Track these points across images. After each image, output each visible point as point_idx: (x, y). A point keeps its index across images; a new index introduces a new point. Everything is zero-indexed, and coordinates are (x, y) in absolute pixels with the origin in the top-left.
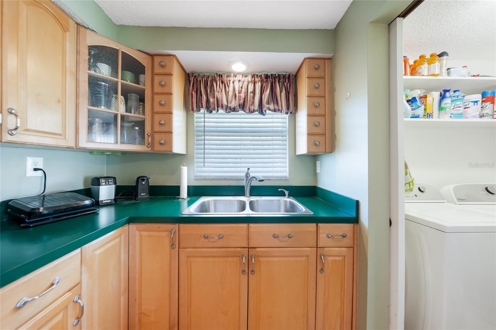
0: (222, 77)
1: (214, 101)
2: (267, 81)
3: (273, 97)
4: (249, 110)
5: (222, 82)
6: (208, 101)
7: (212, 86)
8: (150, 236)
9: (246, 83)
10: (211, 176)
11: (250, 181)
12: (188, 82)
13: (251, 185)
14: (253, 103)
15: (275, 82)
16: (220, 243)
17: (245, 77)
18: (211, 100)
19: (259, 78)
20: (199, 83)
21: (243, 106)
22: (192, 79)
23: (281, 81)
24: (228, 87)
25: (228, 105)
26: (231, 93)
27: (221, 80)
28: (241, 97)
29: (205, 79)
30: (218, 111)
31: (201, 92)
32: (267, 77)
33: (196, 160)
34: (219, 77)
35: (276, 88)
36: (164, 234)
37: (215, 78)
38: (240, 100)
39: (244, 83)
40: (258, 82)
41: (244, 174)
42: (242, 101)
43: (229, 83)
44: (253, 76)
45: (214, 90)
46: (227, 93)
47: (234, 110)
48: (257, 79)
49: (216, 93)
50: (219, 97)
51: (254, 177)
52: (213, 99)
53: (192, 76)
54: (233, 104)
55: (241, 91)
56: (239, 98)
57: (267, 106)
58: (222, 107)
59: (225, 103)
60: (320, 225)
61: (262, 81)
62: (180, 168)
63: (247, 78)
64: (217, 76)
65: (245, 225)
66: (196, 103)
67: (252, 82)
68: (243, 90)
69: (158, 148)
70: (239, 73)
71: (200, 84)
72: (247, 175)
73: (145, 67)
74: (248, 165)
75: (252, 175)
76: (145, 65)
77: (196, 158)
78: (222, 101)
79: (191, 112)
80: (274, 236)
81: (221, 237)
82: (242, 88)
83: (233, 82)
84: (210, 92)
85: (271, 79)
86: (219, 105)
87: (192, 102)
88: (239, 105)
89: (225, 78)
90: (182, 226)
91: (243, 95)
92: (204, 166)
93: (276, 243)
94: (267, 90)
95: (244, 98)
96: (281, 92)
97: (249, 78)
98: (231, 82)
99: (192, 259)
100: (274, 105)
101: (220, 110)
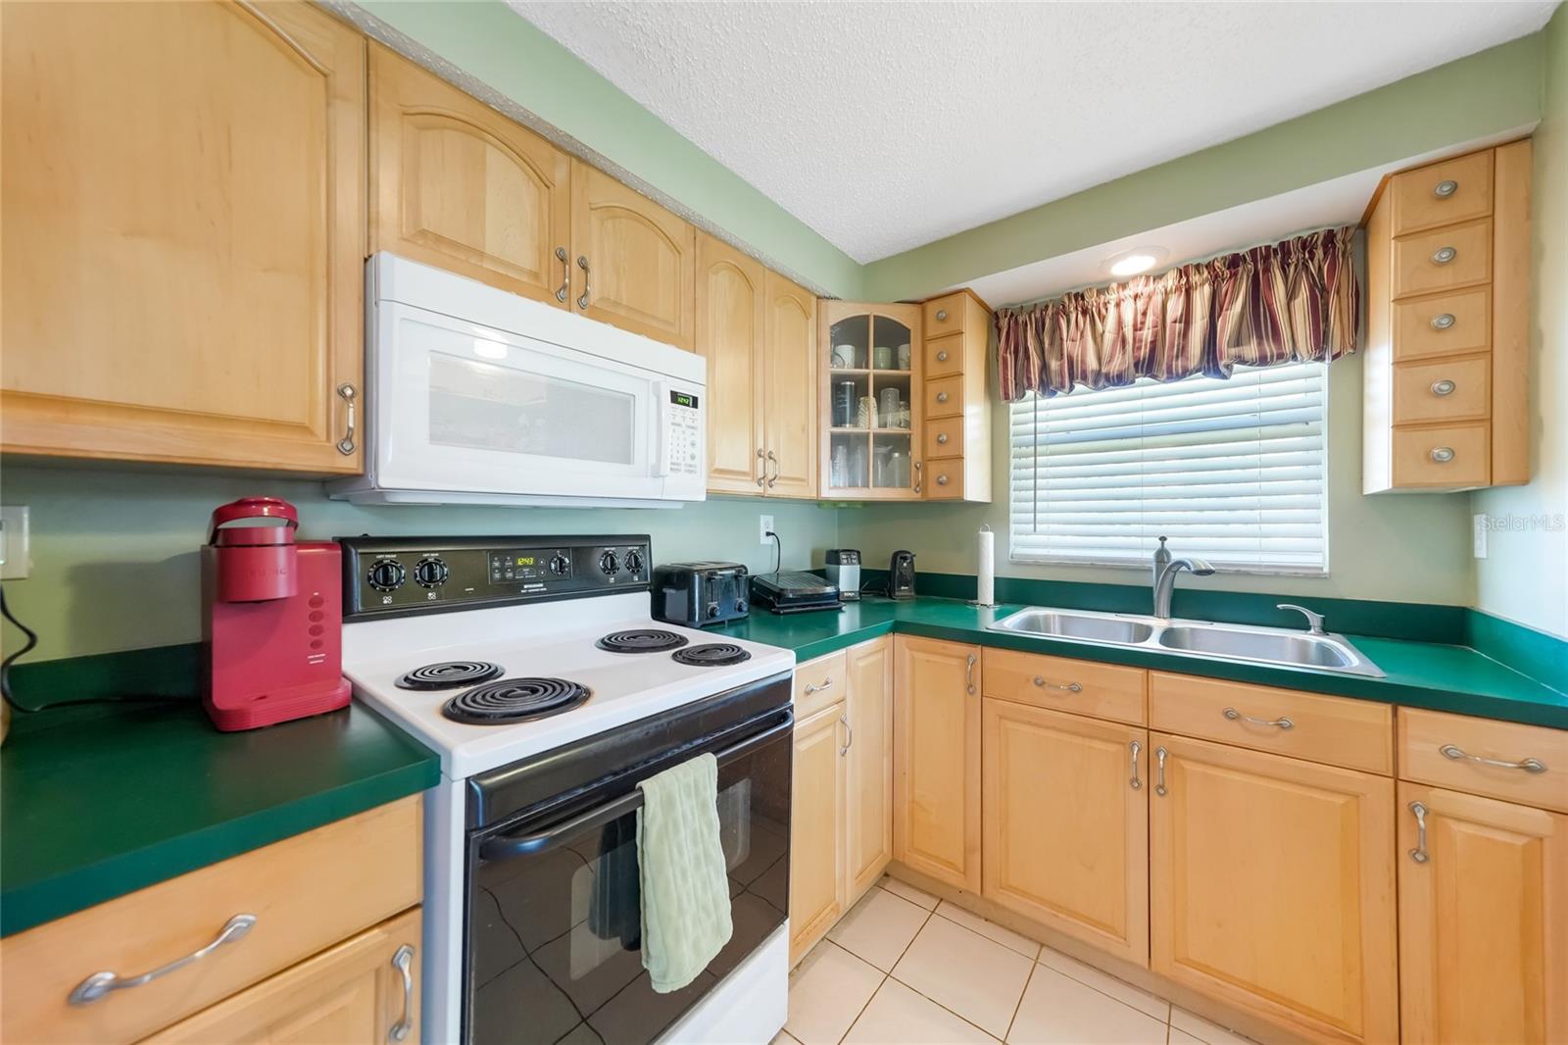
0: (1083, 299)
1: (1062, 366)
2: (1234, 275)
3: (1260, 319)
4: (1169, 371)
5: (1085, 312)
6: (1044, 367)
7: (1056, 327)
8: (928, 661)
9: (1158, 299)
10: (1053, 557)
11: (1171, 574)
12: (995, 331)
13: (1176, 586)
14: (1183, 350)
15: (1267, 270)
16: (1072, 702)
17: (1154, 280)
18: (1054, 365)
19: (1206, 273)
20: (1021, 329)
21: (1148, 365)
22: (1004, 323)
23: (1293, 259)
24: (1103, 319)
25: (1100, 370)
26: (1109, 337)
27: (1080, 309)
28: (1141, 341)
29: (1038, 315)
30: (1072, 388)
31: (1026, 350)
32: (1234, 262)
33: (1013, 516)
34: (1076, 300)
35: (1270, 286)
36: (955, 662)
37: (1064, 306)
38: (1140, 348)
39: (1154, 298)
40: (1202, 285)
41: (1151, 555)
42: (1144, 352)
43: (1103, 311)
44: (1183, 272)
45: (1062, 339)
46: (1098, 338)
47: (1120, 380)
48: (1195, 279)
49: (1067, 345)
50: (1076, 352)
51: (1181, 563)
52: (1058, 363)
53: (1006, 316)
54: (1115, 367)
55: (1143, 323)
56: (1137, 345)
57: (1233, 351)
58: (1084, 378)
59: (1092, 363)
60: (1403, 711)
61: (1215, 279)
62: (979, 536)
63: (1160, 286)
64: (1070, 299)
65: (1138, 673)
66: (1015, 379)
67: (1178, 289)
68: (1150, 320)
69: (936, 493)
70: (1135, 278)
71: (1025, 331)
72: (1162, 555)
73: (909, 330)
74: (1163, 530)
75: (1175, 556)
76: (909, 327)
77: (1014, 512)
78: (1083, 362)
79: (1004, 402)
80: (1226, 714)
81: (1075, 690)
82: (1144, 314)
83: (1118, 305)
84: (1052, 344)
85: (1251, 266)
86: (1075, 373)
87: (1006, 380)
88: (1136, 365)
89: (1091, 300)
90: (988, 651)
91: (1147, 334)
92: (1035, 530)
93: (1232, 732)
94: (1232, 302)
95: (1154, 343)
96: (1291, 296)
97: (1171, 280)
98: (1112, 307)
99: (1010, 725)
100: (1260, 344)
101: (1079, 387)
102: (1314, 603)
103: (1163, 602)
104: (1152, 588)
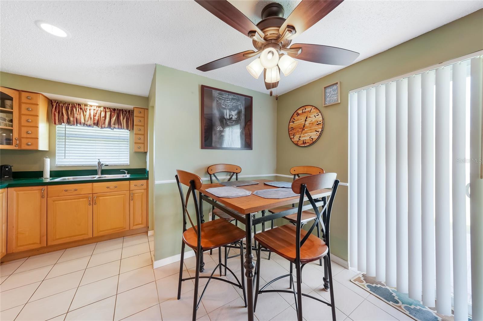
0: (80, 106)
1: (74, 120)
2: (114, 112)
3: (118, 121)
4: (101, 127)
5: (81, 109)
6: (68, 119)
7: (72, 110)
8: (25, 193)
9: (99, 112)
10: (70, 164)
11: (101, 166)
12: (51, 105)
13: (102, 169)
14: (104, 123)
15: (120, 113)
16: (76, 193)
17: (98, 107)
18: (71, 119)
19: (109, 110)
20: (61, 107)
21: (97, 124)
22: (55, 104)
23: (124, 113)
24: (86, 112)
25: (85, 123)
26: (87, 116)
27: (79, 108)
28: (95, 119)
29: (67, 105)
30: (77, 125)
31: (62, 113)
32: (114, 110)
33: (57, 154)
34: (79, 105)
35: (120, 116)
36: (37, 191)
37: (75, 106)
38: (95, 120)
39: (98, 111)
40: (108, 112)
41: (97, 163)
42: (96, 121)
43: (86, 110)
44: (105, 108)
45: (74, 113)
46: (84, 116)
47: (90, 126)
48: (107, 110)
49: (75, 115)
50: (78, 117)
51: (103, 164)
52: (73, 119)
53: (55, 102)
54: (89, 123)
55: (96, 115)
56: (94, 120)
57: (113, 126)
58: (80, 123)
59: (83, 121)
60: (131, 181)
61: (111, 111)
62: (44, 159)
63: (100, 109)
64: (77, 105)
65: (91, 184)
66: (58, 119)
67: (104, 111)
68: (97, 115)
69: (24, 147)
70: (94, 106)
71: (62, 108)
72: (99, 163)
73: (13, 98)
74: (99, 158)
75: (102, 163)
76: (12, 96)
77: (57, 153)
78: (80, 120)
79: (54, 125)
80: (107, 187)
81: (76, 190)
82: (96, 114)
83: (90, 110)
84: (71, 113)
85: (117, 111)
86: (77, 122)
87: (55, 119)
88: (94, 124)
89: (83, 107)
90: (49, 187)
91: (97, 118)
92: (65, 158)
93: (108, 190)
94: (114, 117)
95: (98, 120)
96: (123, 119)
97: (102, 109)
98: (88, 110)
99: (57, 202)
100: (118, 126)
101: (78, 125)
102: (126, 170)
103: (99, 172)
104: (97, 170)
